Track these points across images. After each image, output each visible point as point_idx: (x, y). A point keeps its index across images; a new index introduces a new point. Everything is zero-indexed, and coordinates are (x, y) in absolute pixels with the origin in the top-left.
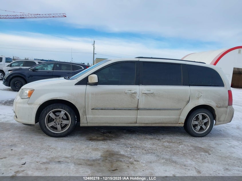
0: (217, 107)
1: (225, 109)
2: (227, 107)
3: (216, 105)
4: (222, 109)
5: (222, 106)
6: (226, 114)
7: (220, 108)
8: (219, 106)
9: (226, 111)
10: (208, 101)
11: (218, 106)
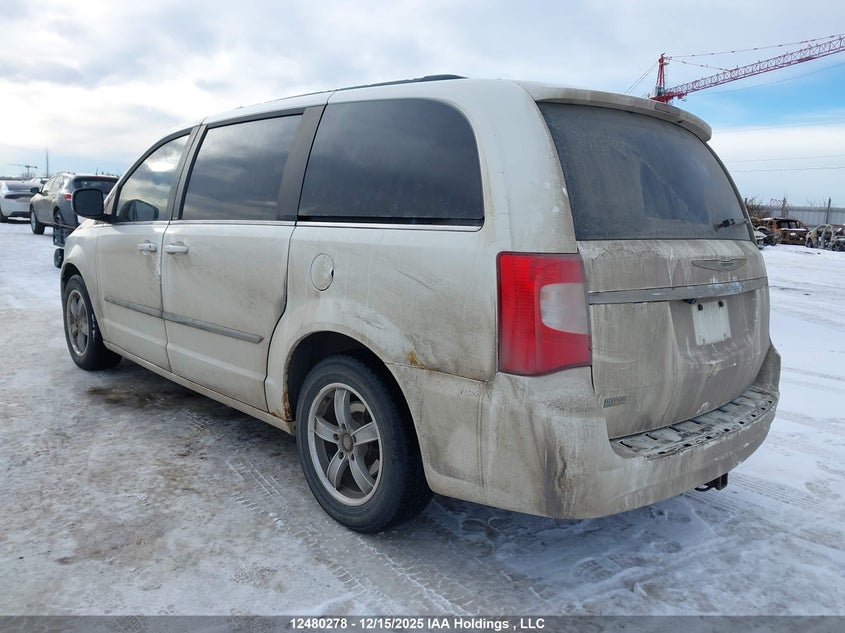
0: (413, 362)
1: (470, 390)
2: (486, 382)
3: (409, 347)
4: (451, 389)
5: (451, 367)
6: (480, 431)
7: (437, 378)
8: (433, 360)
9: (480, 412)
10: (358, 317)
11: (420, 359)
